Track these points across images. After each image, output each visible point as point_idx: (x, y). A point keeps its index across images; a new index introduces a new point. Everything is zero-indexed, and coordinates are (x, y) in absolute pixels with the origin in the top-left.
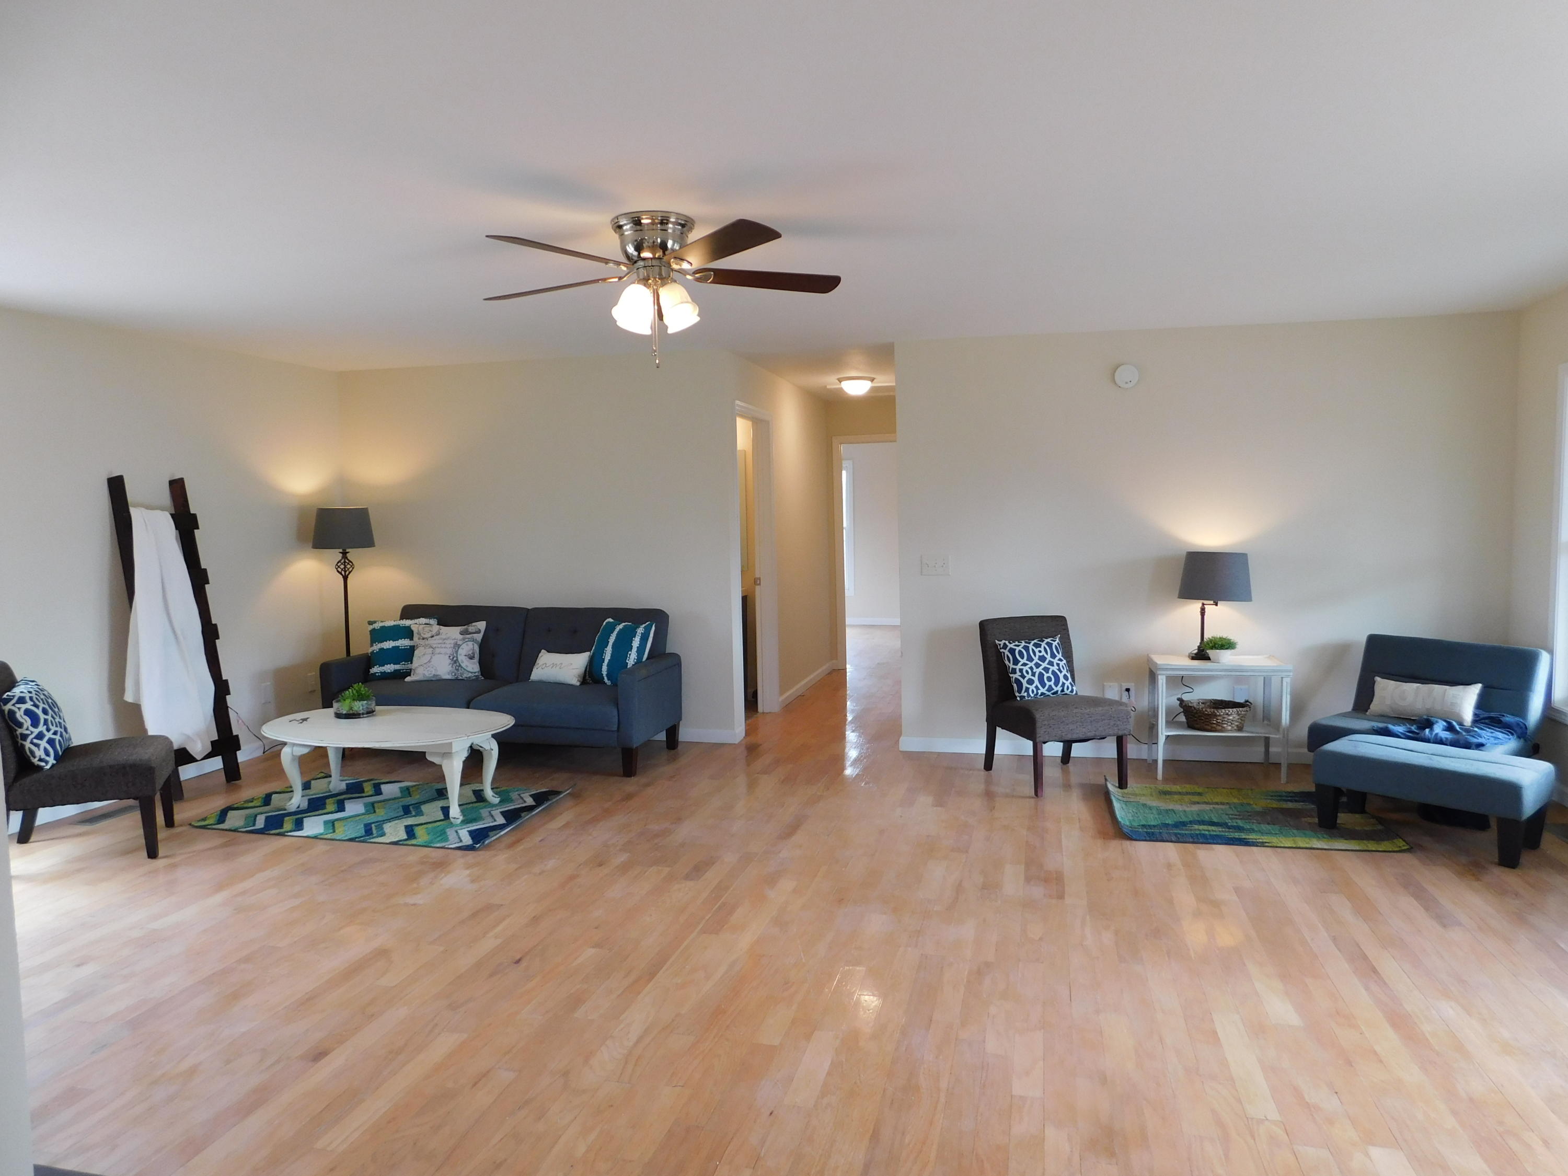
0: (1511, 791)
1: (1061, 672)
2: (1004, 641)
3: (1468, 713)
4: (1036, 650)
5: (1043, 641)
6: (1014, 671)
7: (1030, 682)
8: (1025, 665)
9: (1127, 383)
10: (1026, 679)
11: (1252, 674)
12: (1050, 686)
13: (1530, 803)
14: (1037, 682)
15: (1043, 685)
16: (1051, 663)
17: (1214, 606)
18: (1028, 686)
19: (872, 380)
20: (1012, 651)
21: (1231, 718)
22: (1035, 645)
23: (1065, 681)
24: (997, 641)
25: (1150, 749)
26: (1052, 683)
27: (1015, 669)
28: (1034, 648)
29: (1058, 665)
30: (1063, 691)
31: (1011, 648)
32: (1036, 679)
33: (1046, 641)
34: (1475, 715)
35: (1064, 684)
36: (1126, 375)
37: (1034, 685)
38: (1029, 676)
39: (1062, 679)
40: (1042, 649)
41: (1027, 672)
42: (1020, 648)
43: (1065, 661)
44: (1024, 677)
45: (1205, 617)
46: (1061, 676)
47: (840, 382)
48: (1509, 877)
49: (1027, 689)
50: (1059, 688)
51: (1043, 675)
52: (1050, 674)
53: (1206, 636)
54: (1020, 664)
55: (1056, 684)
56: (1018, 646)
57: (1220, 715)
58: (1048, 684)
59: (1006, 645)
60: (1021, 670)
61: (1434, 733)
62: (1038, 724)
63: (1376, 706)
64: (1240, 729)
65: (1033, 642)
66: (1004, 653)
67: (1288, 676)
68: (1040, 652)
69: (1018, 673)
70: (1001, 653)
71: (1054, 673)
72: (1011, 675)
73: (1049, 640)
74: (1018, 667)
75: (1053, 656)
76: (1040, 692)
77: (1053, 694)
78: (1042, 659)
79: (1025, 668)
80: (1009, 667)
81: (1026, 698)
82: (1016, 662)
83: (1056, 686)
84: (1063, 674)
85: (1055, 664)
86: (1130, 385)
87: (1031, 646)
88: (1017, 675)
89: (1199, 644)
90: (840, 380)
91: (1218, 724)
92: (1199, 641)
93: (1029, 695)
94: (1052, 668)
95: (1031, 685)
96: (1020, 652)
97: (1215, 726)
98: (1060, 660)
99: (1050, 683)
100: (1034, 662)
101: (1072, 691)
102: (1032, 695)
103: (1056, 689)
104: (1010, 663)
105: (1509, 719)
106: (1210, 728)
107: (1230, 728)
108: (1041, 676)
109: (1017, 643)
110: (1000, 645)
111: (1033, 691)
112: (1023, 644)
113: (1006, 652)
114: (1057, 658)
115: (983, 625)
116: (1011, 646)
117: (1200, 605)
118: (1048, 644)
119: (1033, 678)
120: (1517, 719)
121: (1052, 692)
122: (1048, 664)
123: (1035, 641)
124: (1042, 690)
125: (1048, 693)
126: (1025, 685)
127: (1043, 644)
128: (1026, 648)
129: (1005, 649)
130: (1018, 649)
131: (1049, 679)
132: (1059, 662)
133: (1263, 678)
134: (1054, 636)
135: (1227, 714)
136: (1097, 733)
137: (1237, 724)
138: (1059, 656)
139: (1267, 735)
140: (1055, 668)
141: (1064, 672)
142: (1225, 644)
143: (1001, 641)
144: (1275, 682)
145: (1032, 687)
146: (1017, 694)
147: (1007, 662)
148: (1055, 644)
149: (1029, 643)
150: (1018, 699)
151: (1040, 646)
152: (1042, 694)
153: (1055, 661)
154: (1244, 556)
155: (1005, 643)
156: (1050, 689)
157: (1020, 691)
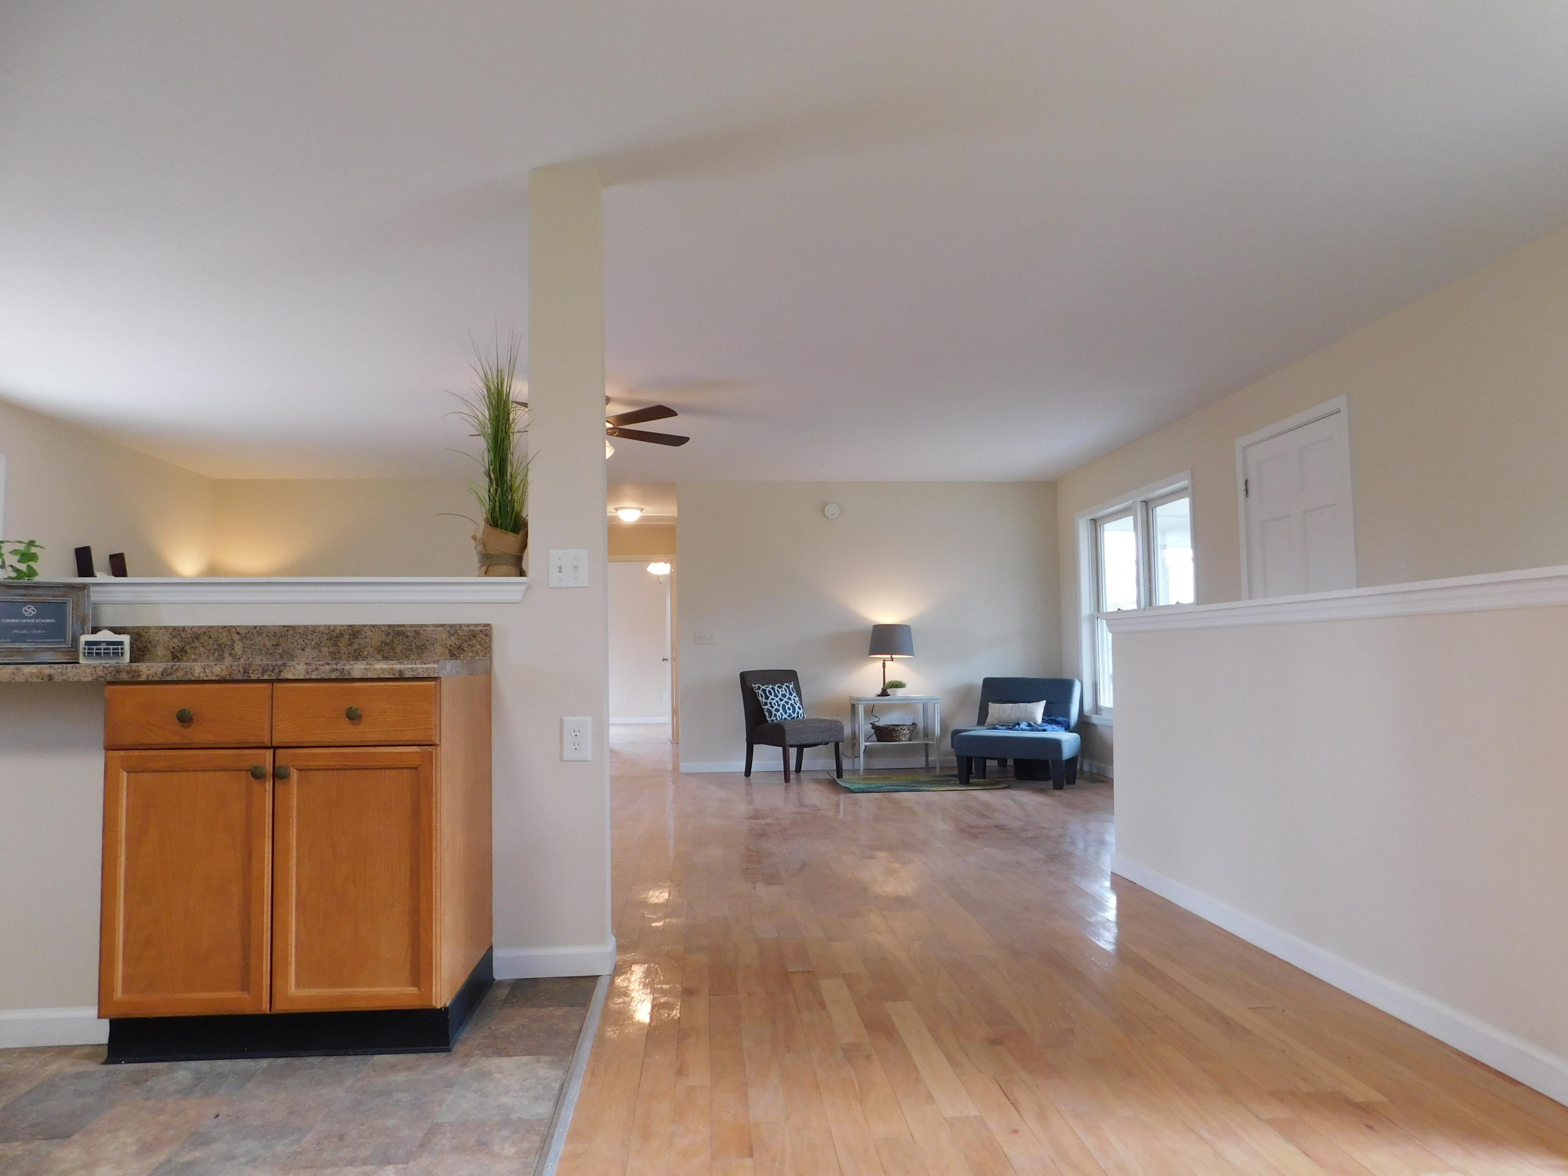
0: (1057, 744)
1: (796, 704)
2: (757, 685)
3: (1039, 718)
4: (780, 690)
5: (783, 685)
6: (766, 704)
7: (777, 710)
8: (773, 699)
9: (832, 515)
10: (774, 709)
11: (916, 702)
12: (790, 713)
13: (1067, 753)
14: (781, 711)
15: (786, 713)
16: (789, 699)
17: (891, 662)
18: (776, 713)
19: (642, 510)
20: (764, 691)
21: (904, 732)
22: (778, 687)
23: (799, 711)
24: (753, 685)
25: (853, 763)
26: (791, 711)
27: (767, 702)
28: (778, 689)
29: (794, 700)
30: (798, 717)
31: (763, 689)
32: (781, 708)
33: (786, 684)
34: (1043, 719)
35: (798, 712)
36: (831, 510)
37: (780, 712)
38: (776, 707)
39: (797, 709)
40: (783, 690)
41: (775, 704)
42: (769, 689)
43: (798, 698)
44: (772, 707)
45: (886, 669)
46: (796, 707)
47: (617, 511)
48: (1058, 792)
49: (775, 715)
50: (795, 715)
51: (785, 706)
52: (789, 706)
53: (887, 681)
54: (770, 699)
55: (794, 712)
56: (768, 687)
57: (898, 730)
58: (788, 712)
59: (759, 689)
60: (771, 703)
61: (1020, 727)
62: (787, 733)
63: (989, 719)
64: (910, 740)
65: (777, 685)
66: (758, 692)
67: (937, 703)
68: (782, 691)
69: (769, 705)
70: (756, 693)
71: (791, 704)
72: (764, 707)
73: (787, 684)
74: (769, 701)
75: (791, 694)
76: (783, 717)
77: (791, 719)
78: (784, 696)
79: (773, 702)
80: (762, 702)
81: (775, 721)
82: (767, 698)
83: (794, 714)
84: (797, 706)
85: (792, 699)
86: (834, 516)
87: (776, 688)
88: (768, 706)
89: (882, 687)
90: (617, 510)
91: (896, 736)
92: (883, 685)
93: (777, 719)
94: (790, 702)
95: (778, 712)
96: (769, 691)
97: (894, 738)
98: (795, 696)
99: (789, 711)
100: (779, 698)
101: (804, 717)
102: (779, 719)
103: (793, 716)
104: (762, 698)
105: (1060, 719)
106: (891, 739)
107: (904, 739)
108: (784, 706)
109: (766, 686)
110: (755, 687)
111: (779, 717)
112: (771, 686)
113: (760, 691)
114: (793, 696)
115: (743, 676)
116: (763, 687)
117: (883, 661)
118: (786, 686)
119: (778, 708)
120: (1065, 719)
121: (791, 717)
122: (788, 699)
123: (779, 685)
124: (785, 716)
125: (788, 718)
126: (774, 712)
127: (784, 687)
128: (773, 689)
129: (759, 690)
130: (768, 689)
131: (789, 709)
132: (794, 698)
133: (922, 704)
134: (790, 682)
135: (902, 729)
136: (823, 740)
137: (908, 736)
138: (795, 694)
139: (927, 742)
140: (792, 702)
141: (798, 704)
142: (898, 685)
143: (756, 684)
144: (930, 706)
145: (779, 714)
146: (768, 719)
147: (760, 698)
148: (791, 686)
149: (775, 686)
150: (770, 722)
151: (782, 687)
152: (785, 719)
153: (792, 697)
154: (908, 627)
155: (759, 686)
156: (790, 715)
157: (770, 717)
